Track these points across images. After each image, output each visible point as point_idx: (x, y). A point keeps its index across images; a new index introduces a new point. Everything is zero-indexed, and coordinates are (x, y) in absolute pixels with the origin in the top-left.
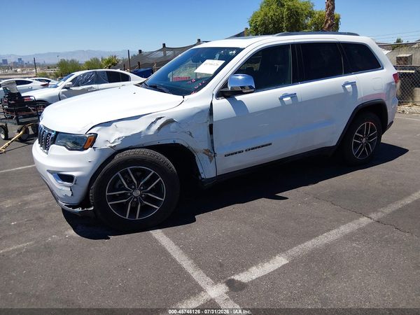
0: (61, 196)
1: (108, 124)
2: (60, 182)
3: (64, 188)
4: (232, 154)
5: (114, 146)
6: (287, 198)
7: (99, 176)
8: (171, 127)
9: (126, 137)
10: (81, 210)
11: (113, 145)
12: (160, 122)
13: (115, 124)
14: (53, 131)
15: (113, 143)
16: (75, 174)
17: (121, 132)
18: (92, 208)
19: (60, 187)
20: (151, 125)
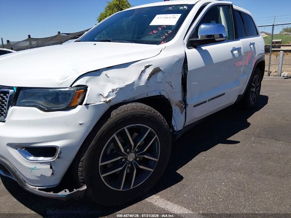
0: (33, 178)
1: (96, 73)
2: (32, 158)
3: (39, 166)
4: (199, 105)
5: (110, 101)
6: (239, 142)
7: (93, 142)
8: (158, 76)
9: (121, 89)
10: (68, 192)
11: (108, 100)
12: (149, 71)
13: (104, 72)
14: (12, 88)
15: (107, 97)
16: (58, 144)
17: (114, 83)
18: (85, 187)
19: (32, 166)
20: (141, 75)
